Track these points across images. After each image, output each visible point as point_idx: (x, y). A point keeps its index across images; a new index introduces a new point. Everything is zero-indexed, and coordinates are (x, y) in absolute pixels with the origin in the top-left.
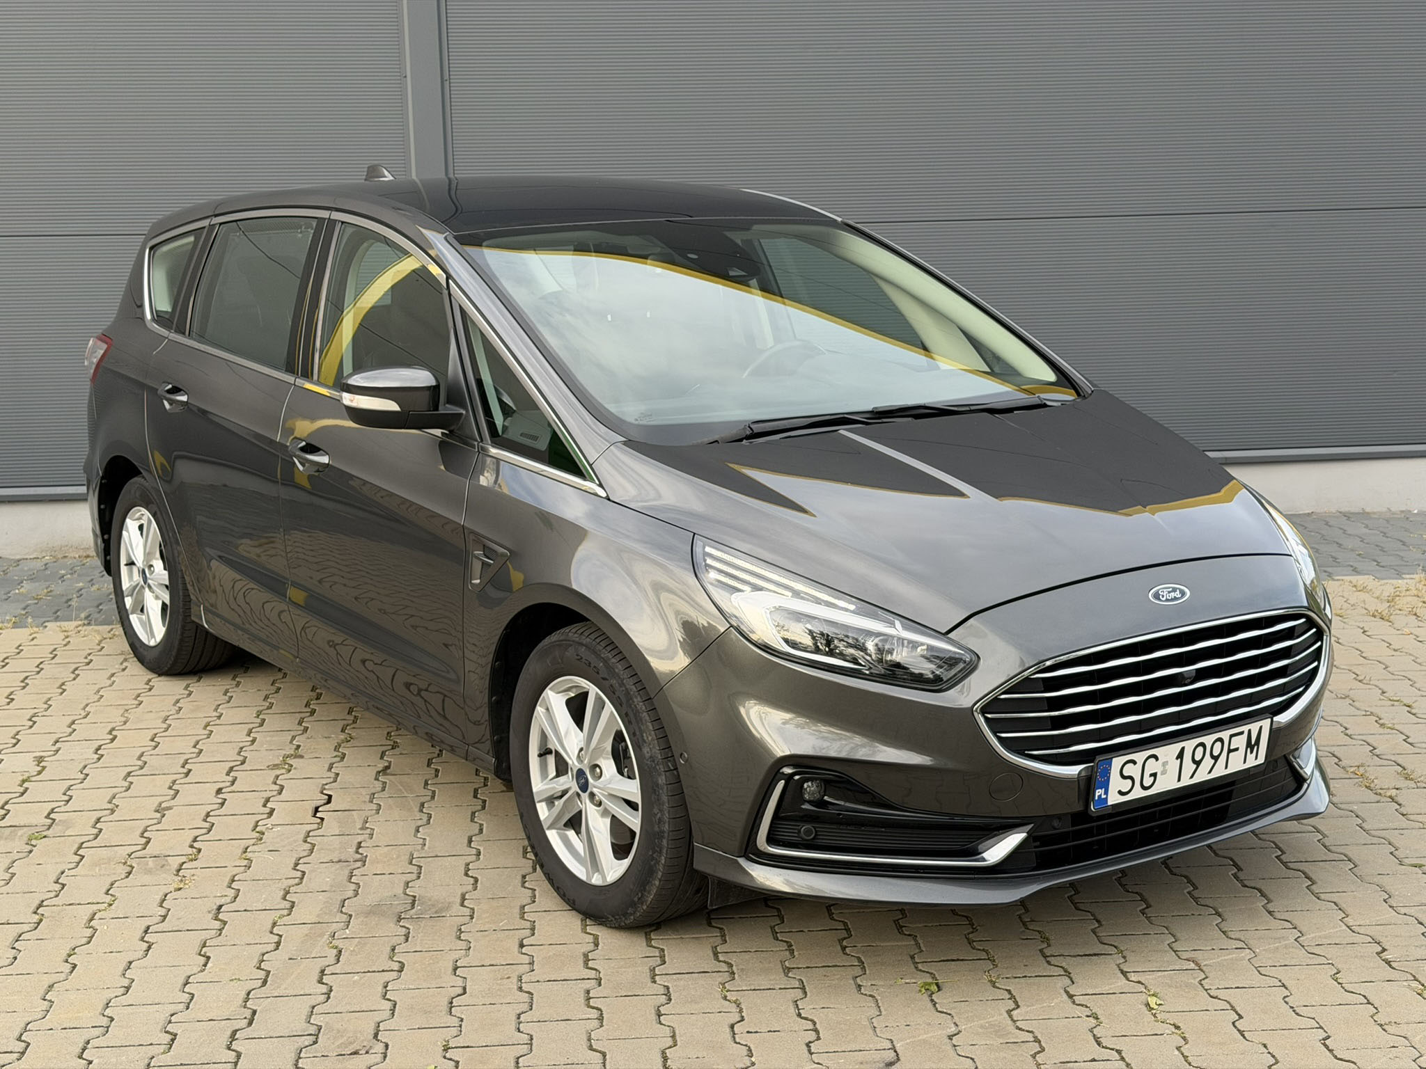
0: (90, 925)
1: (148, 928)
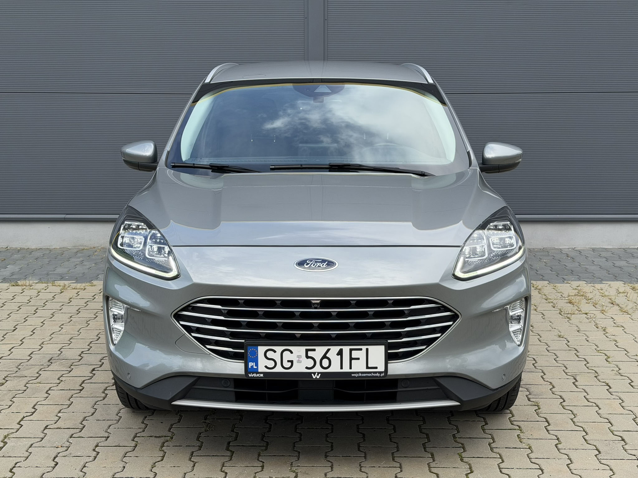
0: (163, 449)
1: (193, 452)
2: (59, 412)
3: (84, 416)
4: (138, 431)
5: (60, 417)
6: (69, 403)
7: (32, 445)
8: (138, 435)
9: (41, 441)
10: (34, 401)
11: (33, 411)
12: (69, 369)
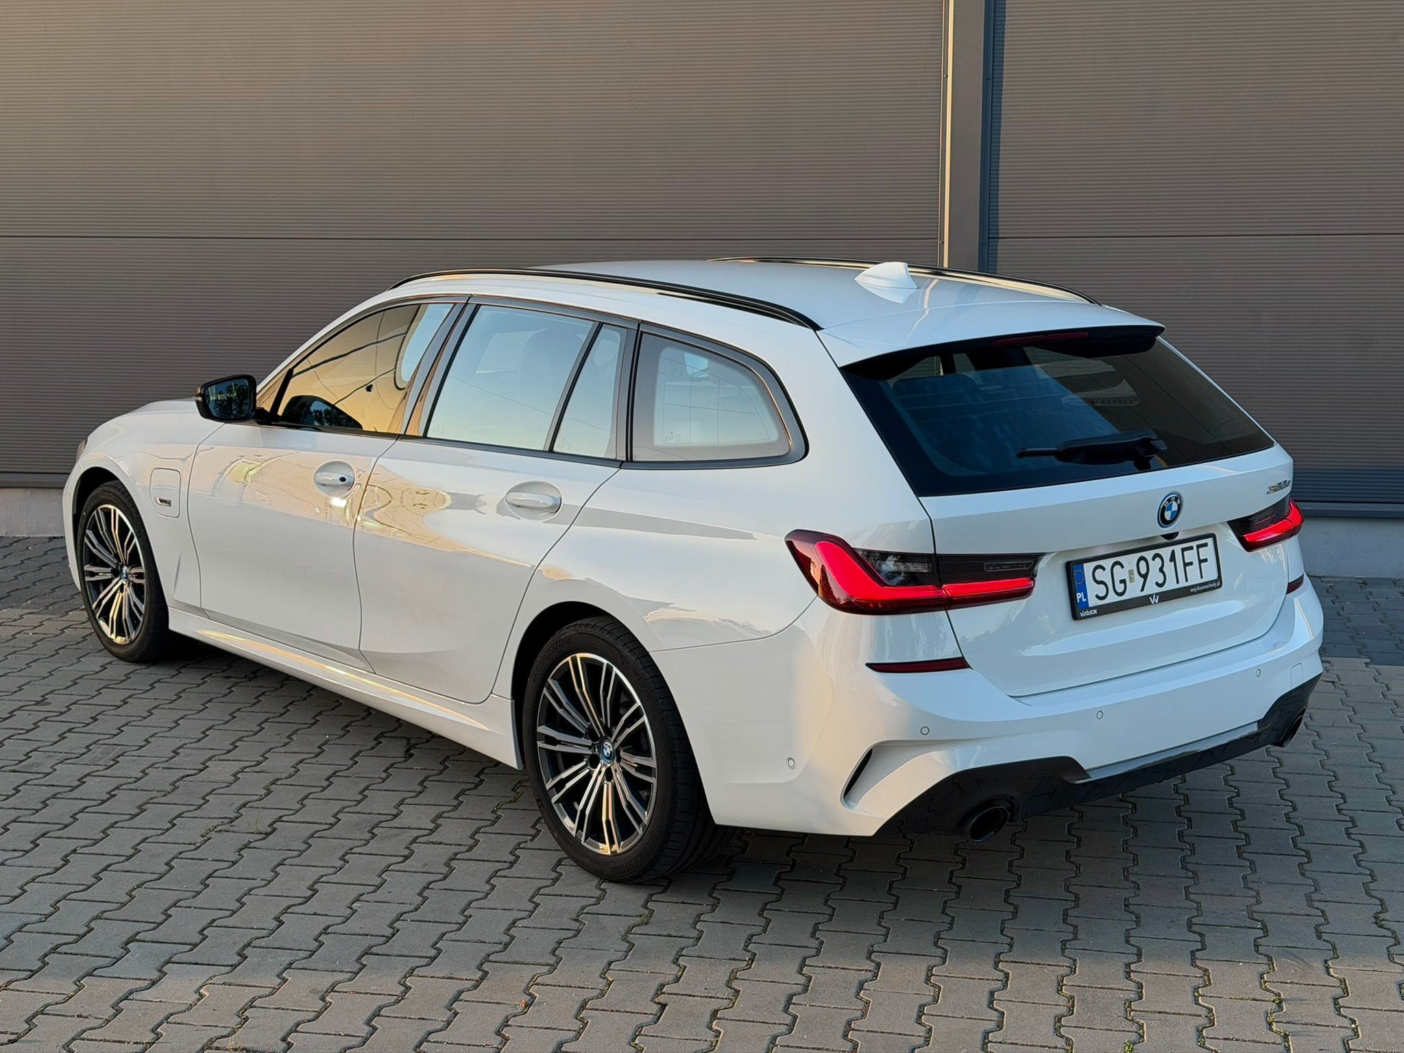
2: (357, 900)
3: (398, 912)
4: (493, 950)
5: (355, 911)
6: (377, 881)
7: (291, 964)
8: (491, 958)
9: (310, 956)
10: (314, 873)
11: (307, 896)
12: (395, 812)
